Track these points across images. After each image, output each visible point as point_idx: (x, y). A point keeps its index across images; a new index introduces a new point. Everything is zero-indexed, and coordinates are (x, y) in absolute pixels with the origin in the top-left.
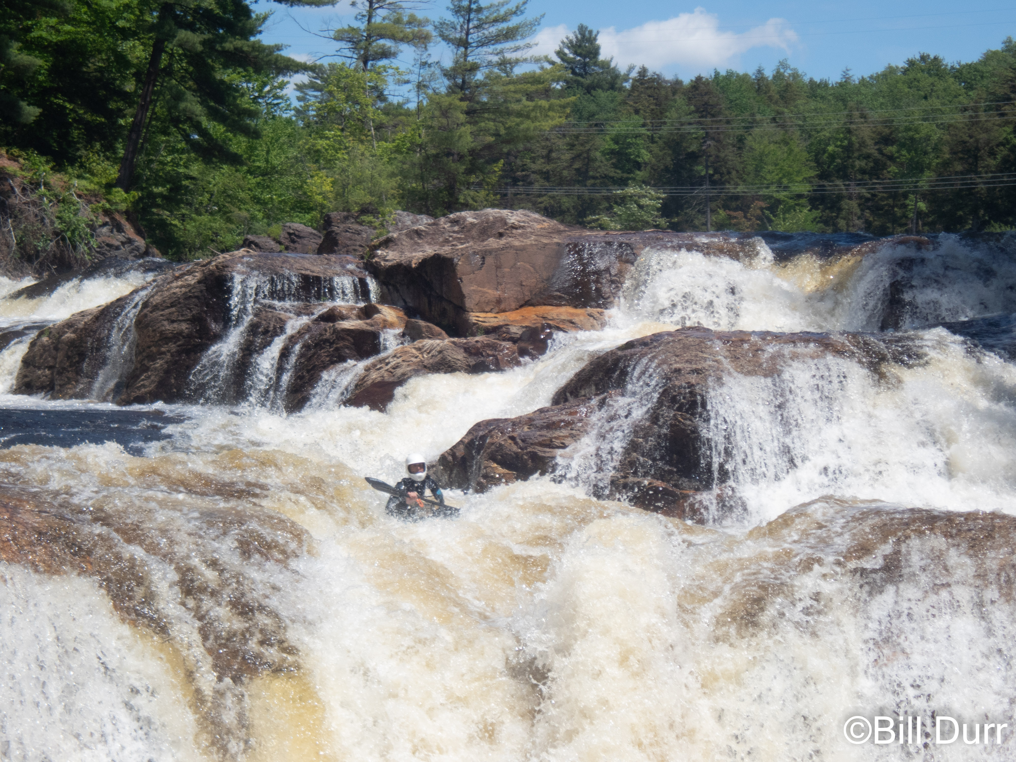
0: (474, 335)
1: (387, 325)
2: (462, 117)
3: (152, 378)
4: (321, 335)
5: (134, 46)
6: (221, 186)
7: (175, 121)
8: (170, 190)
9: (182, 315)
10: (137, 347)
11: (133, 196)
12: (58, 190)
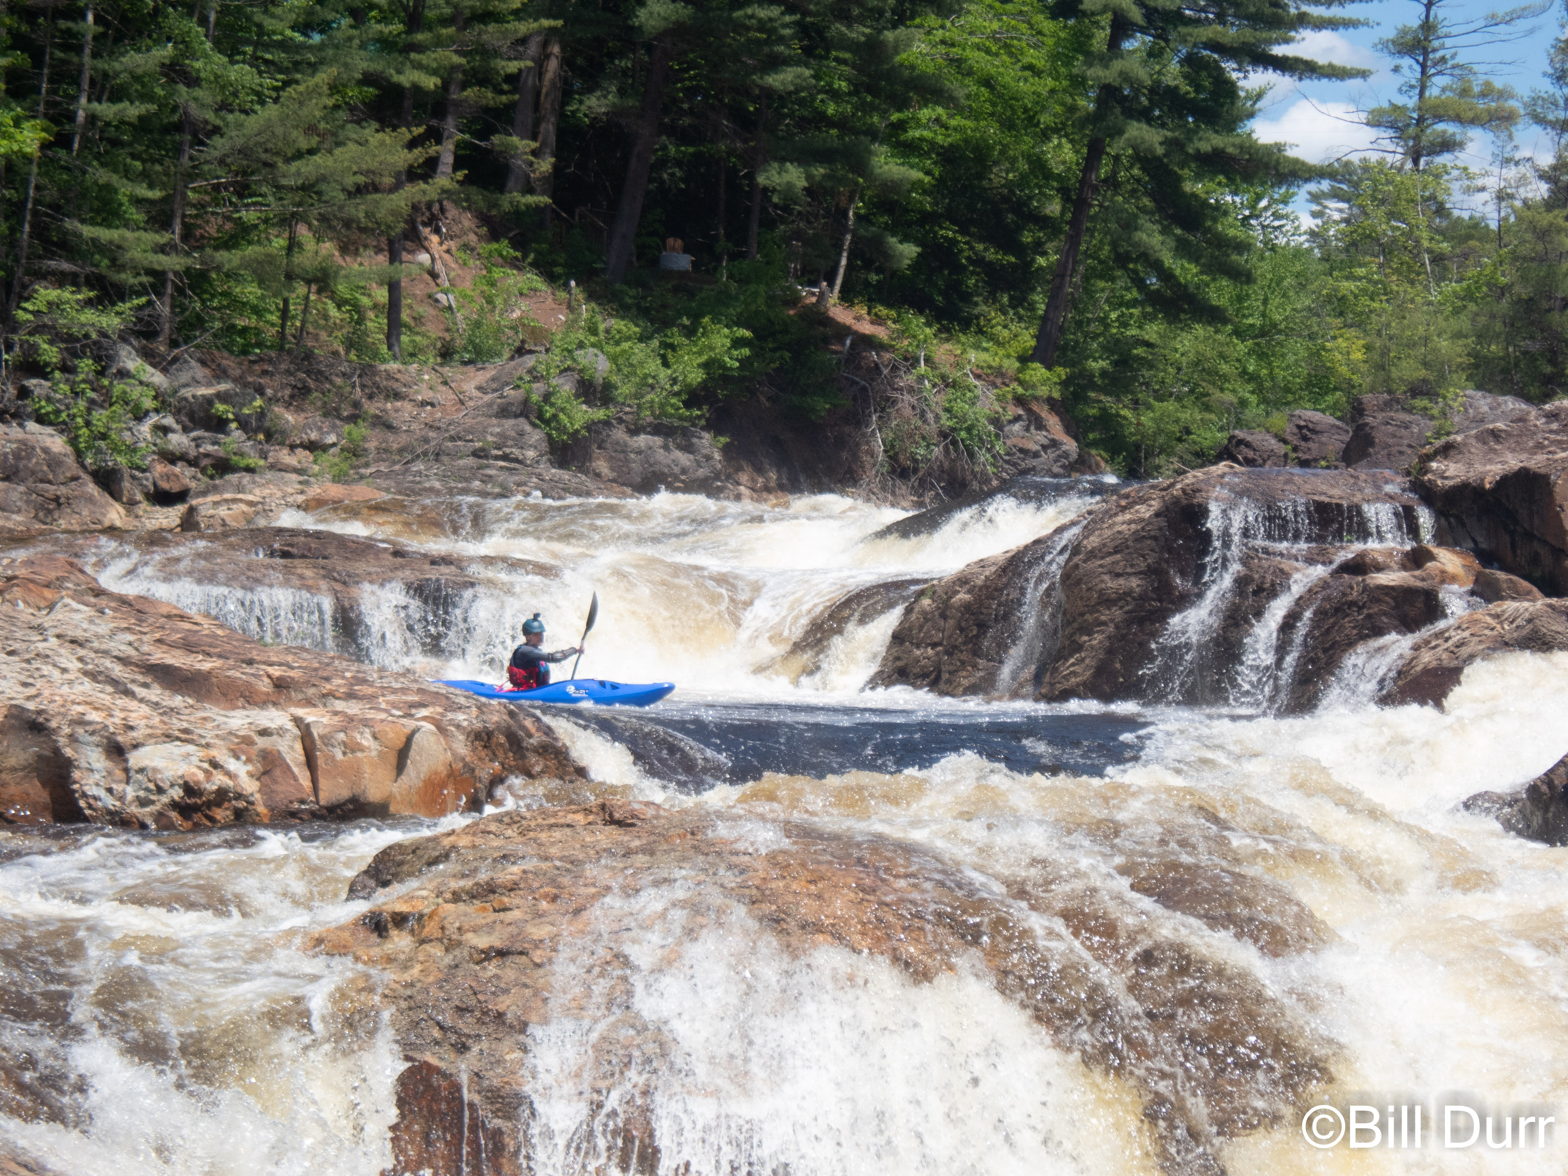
1: (1447, 578)
3: (1087, 661)
4: (1344, 594)
5: (1059, 146)
6: (1192, 356)
7: (1122, 260)
8: (1116, 364)
9: (1132, 566)
10: (1064, 614)
11: (1059, 376)
12: (946, 369)
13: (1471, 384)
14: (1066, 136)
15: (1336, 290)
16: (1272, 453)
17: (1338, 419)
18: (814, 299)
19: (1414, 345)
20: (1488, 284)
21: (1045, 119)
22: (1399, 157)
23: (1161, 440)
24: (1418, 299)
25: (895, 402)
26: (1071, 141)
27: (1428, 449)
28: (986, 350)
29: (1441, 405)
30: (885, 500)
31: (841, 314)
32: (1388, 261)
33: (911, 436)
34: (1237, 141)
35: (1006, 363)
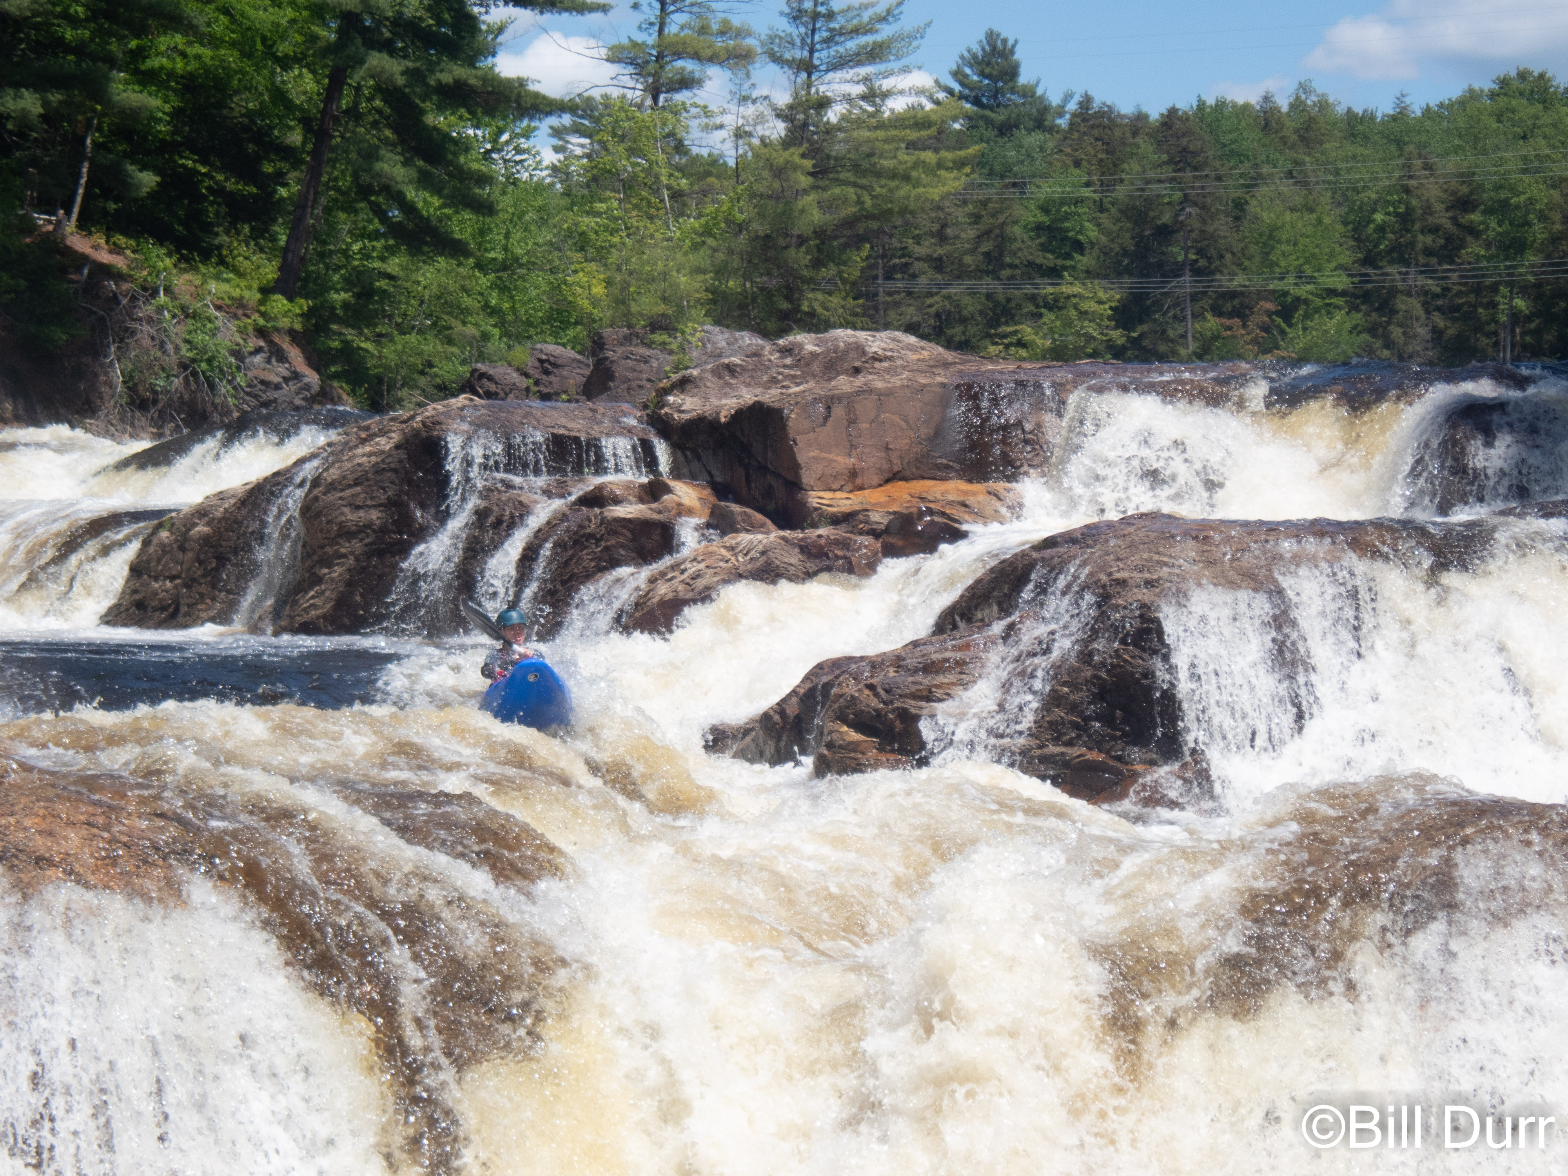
0: (814, 526)
1: (682, 510)
2: (805, 181)
3: (327, 593)
4: (581, 527)
5: (300, 75)
6: (435, 289)
7: (364, 191)
8: (358, 296)
9: (372, 498)
10: (304, 546)
11: (301, 307)
12: (186, 299)
13: (709, 320)
14: (307, 66)
15: (576, 224)
16: (513, 387)
17: (579, 353)
18: (50, 228)
19: (653, 280)
20: (727, 221)
21: (283, 48)
22: (638, 93)
23: (404, 372)
24: (658, 236)
25: (133, 333)
26: (314, 72)
27: (665, 383)
28: (228, 281)
29: (679, 340)
30: (124, 431)
31: (79, 243)
32: (628, 197)
33: (150, 367)
34: (479, 73)
35: (247, 294)
